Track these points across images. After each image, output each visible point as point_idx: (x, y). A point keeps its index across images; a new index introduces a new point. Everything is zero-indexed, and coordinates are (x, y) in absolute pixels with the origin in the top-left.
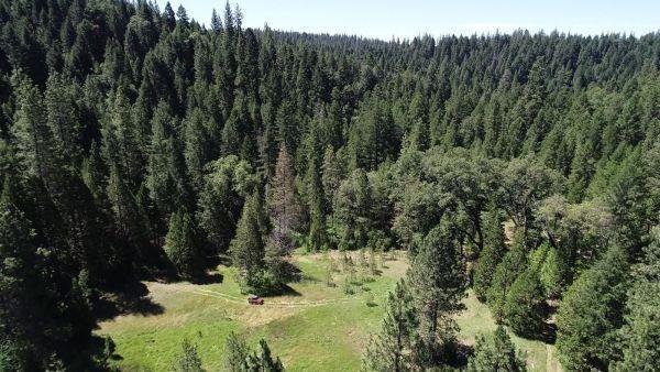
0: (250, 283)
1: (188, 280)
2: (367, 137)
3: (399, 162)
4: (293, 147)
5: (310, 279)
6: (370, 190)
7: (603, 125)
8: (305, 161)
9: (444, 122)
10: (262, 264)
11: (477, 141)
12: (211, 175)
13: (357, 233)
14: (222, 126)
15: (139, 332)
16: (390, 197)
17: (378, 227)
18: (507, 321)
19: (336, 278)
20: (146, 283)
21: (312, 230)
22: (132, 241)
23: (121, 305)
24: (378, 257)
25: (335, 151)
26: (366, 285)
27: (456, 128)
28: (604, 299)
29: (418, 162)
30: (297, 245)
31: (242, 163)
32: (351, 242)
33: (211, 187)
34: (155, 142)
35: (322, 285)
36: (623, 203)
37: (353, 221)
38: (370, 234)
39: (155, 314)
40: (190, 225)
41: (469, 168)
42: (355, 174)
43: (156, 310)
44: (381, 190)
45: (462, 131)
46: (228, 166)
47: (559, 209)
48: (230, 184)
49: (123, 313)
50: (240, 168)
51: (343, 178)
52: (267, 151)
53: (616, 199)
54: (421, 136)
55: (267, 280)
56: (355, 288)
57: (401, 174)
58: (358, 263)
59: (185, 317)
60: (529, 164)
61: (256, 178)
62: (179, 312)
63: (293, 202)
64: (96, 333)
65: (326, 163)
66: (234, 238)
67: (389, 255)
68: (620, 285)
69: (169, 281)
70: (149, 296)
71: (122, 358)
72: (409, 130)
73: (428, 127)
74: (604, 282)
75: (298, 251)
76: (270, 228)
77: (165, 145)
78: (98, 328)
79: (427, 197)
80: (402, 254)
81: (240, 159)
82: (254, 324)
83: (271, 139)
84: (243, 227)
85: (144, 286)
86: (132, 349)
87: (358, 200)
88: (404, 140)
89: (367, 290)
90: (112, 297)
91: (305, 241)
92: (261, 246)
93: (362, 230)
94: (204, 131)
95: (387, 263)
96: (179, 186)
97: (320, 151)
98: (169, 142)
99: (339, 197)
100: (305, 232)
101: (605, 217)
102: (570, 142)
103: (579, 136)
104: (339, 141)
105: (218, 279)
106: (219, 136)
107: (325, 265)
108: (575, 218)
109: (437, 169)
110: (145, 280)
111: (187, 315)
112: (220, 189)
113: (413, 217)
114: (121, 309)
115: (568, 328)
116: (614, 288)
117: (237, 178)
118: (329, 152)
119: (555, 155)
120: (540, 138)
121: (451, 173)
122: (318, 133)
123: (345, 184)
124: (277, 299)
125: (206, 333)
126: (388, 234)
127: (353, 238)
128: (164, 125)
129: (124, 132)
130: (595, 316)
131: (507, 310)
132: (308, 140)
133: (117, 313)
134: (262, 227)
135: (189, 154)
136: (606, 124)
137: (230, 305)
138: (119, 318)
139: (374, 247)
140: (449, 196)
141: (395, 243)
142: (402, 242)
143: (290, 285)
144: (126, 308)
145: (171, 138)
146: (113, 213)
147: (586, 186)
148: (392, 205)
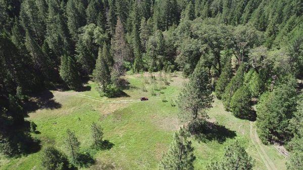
0: (104, 91)
1: (73, 89)
2: (163, 12)
3: (179, 27)
4: (125, 17)
5: (135, 88)
6: (164, 42)
7: (284, 5)
8: (131, 26)
9: (203, 3)
10: (109, 82)
11: (219, 14)
12: (82, 34)
13: (158, 63)
14: (86, 7)
15: (49, 118)
16: (175, 45)
17: (169, 59)
18: (231, 110)
19: (147, 87)
20: (52, 91)
21: (135, 62)
22: (42, 70)
23: (40, 104)
24: (168, 75)
25: (146, 20)
26: (162, 91)
27: (209, 7)
28: (285, 105)
29: (189, 27)
30: (128, 69)
31: (98, 27)
32: (155, 68)
33: (81, 42)
34: (50, 17)
35: (140, 91)
36: (296, 51)
37: (156, 57)
38: (164, 63)
39: (57, 108)
40: (72, 62)
41: (216, 31)
42: (157, 32)
43: (57, 106)
44: (170, 41)
45: (211, 8)
46: (90, 30)
47: (263, 54)
48: (92, 39)
49: (40, 108)
50: (96, 31)
51: (150, 34)
52: (111, 20)
53: (293, 48)
54: (190, 11)
55: (113, 89)
56: (157, 92)
57: (181, 33)
58: (158, 79)
59: (72, 110)
60: (248, 28)
61: (106, 36)
62: (69, 107)
63: (125, 47)
64: (26, 119)
65: (142, 27)
66: (94, 69)
67: (173, 74)
68: (294, 98)
69: (64, 90)
70: (54, 98)
71: (40, 133)
72: (184, 8)
73: (194, 6)
74: (285, 96)
75: (128, 72)
76: (113, 62)
77: (56, 19)
78: (28, 116)
79: (193, 46)
80: (180, 74)
81: (96, 25)
82: (107, 112)
83: (113, 14)
84: (99, 64)
85: (51, 93)
86: (46, 128)
87: (158, 46)
88: (182, 13)
89: (163, 93)
90: (35, 100)
91: (132, 67)
92: (109, 73)
93: (160, 61)
94: (76, 10)
95: (172, 79)
96: (65, 41)
97: (139, 20)
98: (57, 17)
99: (149, 45)
100: (132, 62)
101: (286, 58)
102: (266, 14)
103: (272, 11)
104: (148, 14)
105: (89, 89)
106: (85, 13)
107: (142, 80)
108: (271, 59)
109: (199, 32)
110: (52, 90)
111: (73, 108)
112: (87, 42)
113: (186, 56)
114: (40, 106)
115: (263, 116)
116: (290, 99)
117: (95, 36)
118: (143, 20)
119: (259, 22)
120: (251, 12)
121: (207, 34)
122: (138, 10)
123: (151, 38)
124: (118, 99)
125: (82, 118)
126: (173, 63)
127: (156, 65)
128: (54, 7)
129: (32, 12)
130: (278, 113)
131: (232, 105)
132: (132, 14)
133: (38, 108)
134: (110, 62)
135: (70, 23)
136: (286, 4)
137: (95, 102)
138: (39, 111)
139: (166, 70)
140: (206, 46)
141: (176, 68)
142: (180, 68)
143: (124, 91)
144: (42, 105)
145: (58, 15)
146: (31, 56)
147: (274, 39)
148: (175, 49)
